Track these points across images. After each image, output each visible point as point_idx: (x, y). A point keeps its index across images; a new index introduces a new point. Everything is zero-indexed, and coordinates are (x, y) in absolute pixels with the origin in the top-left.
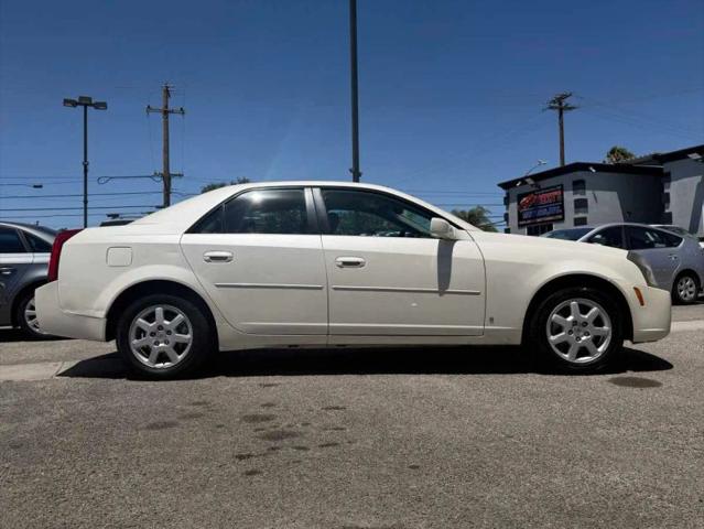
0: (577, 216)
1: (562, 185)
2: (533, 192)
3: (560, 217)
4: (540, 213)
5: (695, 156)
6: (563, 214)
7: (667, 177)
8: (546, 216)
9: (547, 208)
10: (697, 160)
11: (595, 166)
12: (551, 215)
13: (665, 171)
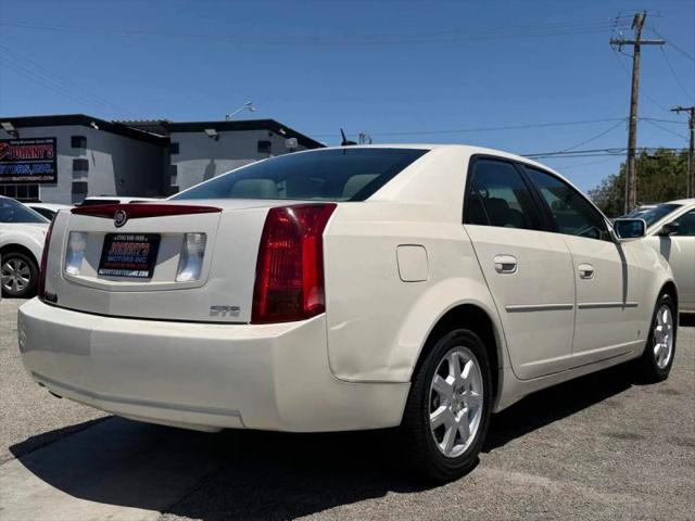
0: (75, 180)
1: (55, 139)
2: (8, 141)
3: (52, 178)
4: (17, 169)
5: (212, 132)
6: (55, 174)
7: (175, 149)
8: (28, 175)
9: (31, 165)
10: (211, 137)
11: (99, 123)
12: (35, 175)
13: (172, 141)
